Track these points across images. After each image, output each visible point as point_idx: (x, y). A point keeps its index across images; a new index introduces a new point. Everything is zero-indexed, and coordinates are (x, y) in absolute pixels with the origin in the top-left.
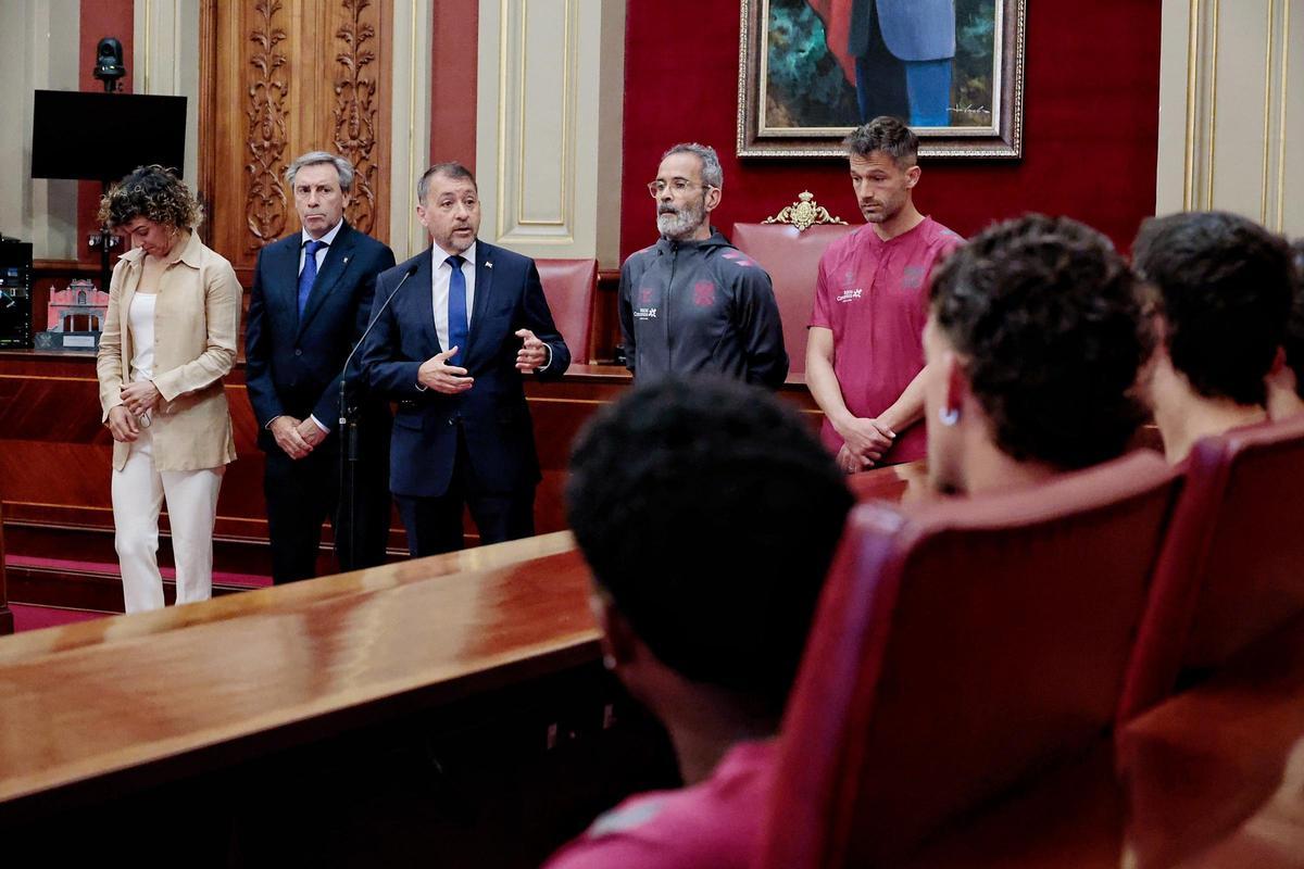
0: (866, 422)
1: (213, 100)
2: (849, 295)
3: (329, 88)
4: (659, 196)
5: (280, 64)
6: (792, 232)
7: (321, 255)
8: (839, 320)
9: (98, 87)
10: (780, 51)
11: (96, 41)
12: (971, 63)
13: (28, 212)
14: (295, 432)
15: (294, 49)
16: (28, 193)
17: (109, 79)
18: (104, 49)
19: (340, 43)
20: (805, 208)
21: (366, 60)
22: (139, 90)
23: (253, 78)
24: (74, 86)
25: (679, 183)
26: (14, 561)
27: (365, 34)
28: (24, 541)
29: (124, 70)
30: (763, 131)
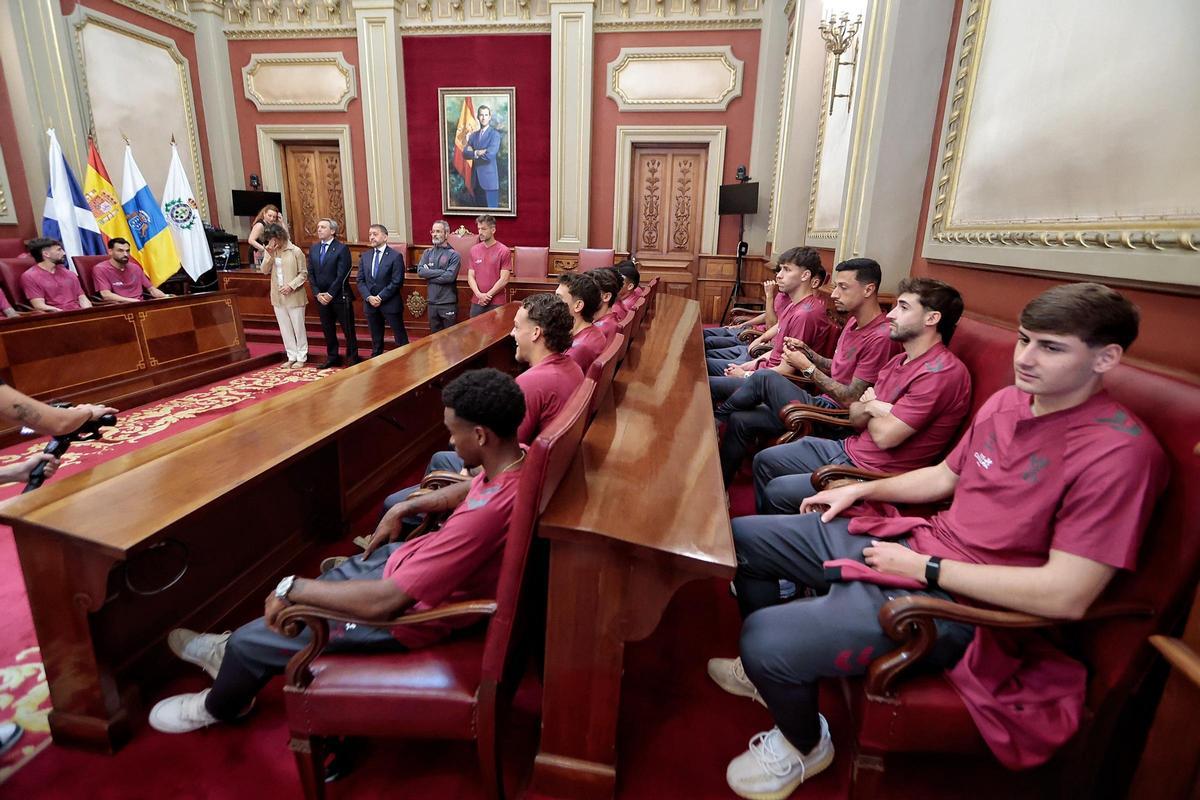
0: (484, 294)
1: (289, 193)
2: (479, 261)
3: (326, 192)
4: (433, 235)
5: (309, 183)
6: (459, 236)
7: (327, 247)
8: (476, 267)
9: (252, 189)
10: (452, 187)
11: (249, 175)
12: (503, 191)
13: (234, 226)
14: (324, 298)
15: (313, 178)
16: (233, 220)
17: (255, 187)
18: (252, 178)
19: (328, 178)
20: (462, 230)
21: (337, 183)
22: (265, 190)
23: (301, 186)
24: (244, 189)
25: (438, 231)
26: (246, 331)
27: (336, 176)
28: (247, 324)
29: (259, 184)
30: (449, 207)
